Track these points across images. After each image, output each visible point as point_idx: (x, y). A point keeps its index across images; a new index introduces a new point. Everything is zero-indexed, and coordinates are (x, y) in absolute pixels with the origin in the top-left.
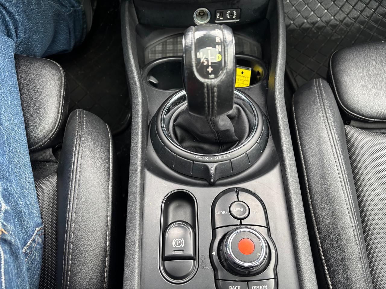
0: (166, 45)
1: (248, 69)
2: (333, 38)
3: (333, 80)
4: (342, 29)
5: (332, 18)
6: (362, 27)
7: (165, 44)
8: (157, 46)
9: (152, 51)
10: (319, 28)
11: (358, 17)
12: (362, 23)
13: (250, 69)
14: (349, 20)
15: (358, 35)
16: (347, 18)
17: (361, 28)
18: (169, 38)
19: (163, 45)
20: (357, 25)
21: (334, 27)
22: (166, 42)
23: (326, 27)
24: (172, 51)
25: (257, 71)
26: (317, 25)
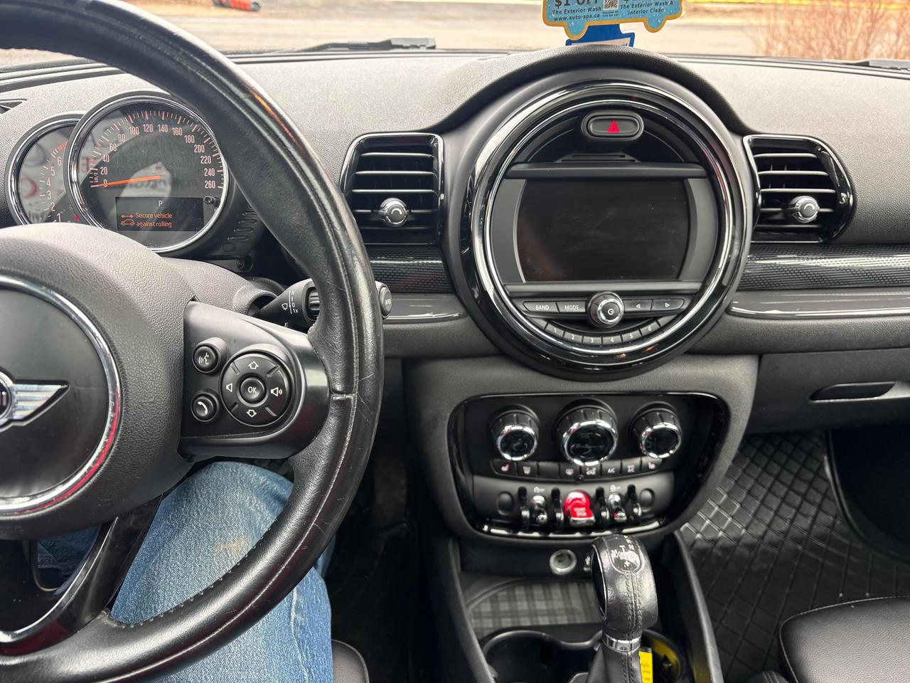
0: (497, 601)
1: (646, 651)
2: (755, 568)
3: (795, 677)
4: (765, 552)
5: (744, 531)
6: (800, 548)
7: (494, 600)
8: (483, 604)
9: (474, 613)
10: (726, 550)
11: (789, 530)
12: (798, 541)
13: (650, 650)
14: (774, 535)
15: (796, 563)
16: (770, 533)
17: (798, 551)
18: (501, 589)
19: (492, 601)
20: (791, 544)
21: (750, 547)
22: (495, 596)
23: (735, 547)
24: (509, 614)
25: (662, 655)
26: (720, 543)
